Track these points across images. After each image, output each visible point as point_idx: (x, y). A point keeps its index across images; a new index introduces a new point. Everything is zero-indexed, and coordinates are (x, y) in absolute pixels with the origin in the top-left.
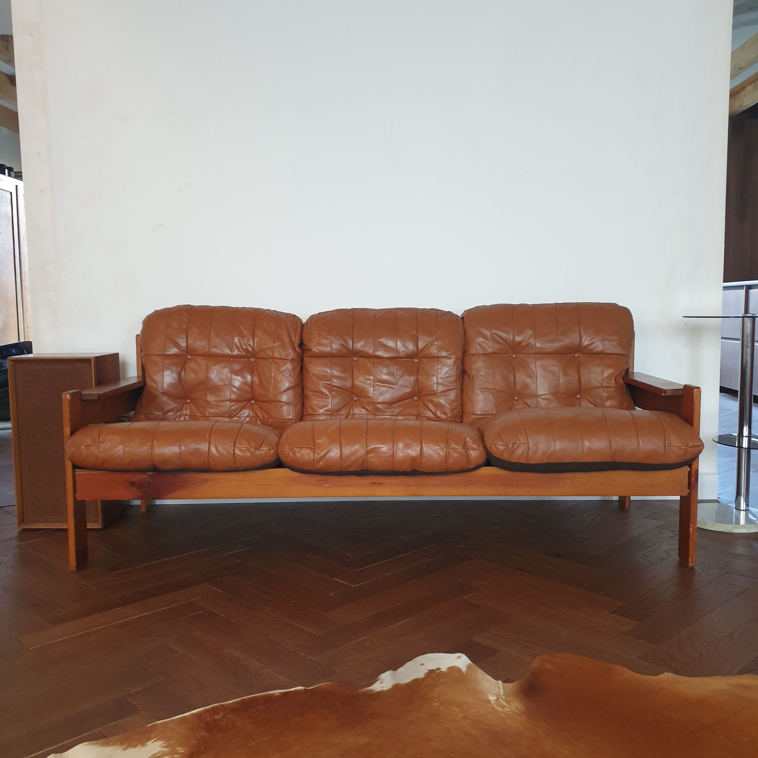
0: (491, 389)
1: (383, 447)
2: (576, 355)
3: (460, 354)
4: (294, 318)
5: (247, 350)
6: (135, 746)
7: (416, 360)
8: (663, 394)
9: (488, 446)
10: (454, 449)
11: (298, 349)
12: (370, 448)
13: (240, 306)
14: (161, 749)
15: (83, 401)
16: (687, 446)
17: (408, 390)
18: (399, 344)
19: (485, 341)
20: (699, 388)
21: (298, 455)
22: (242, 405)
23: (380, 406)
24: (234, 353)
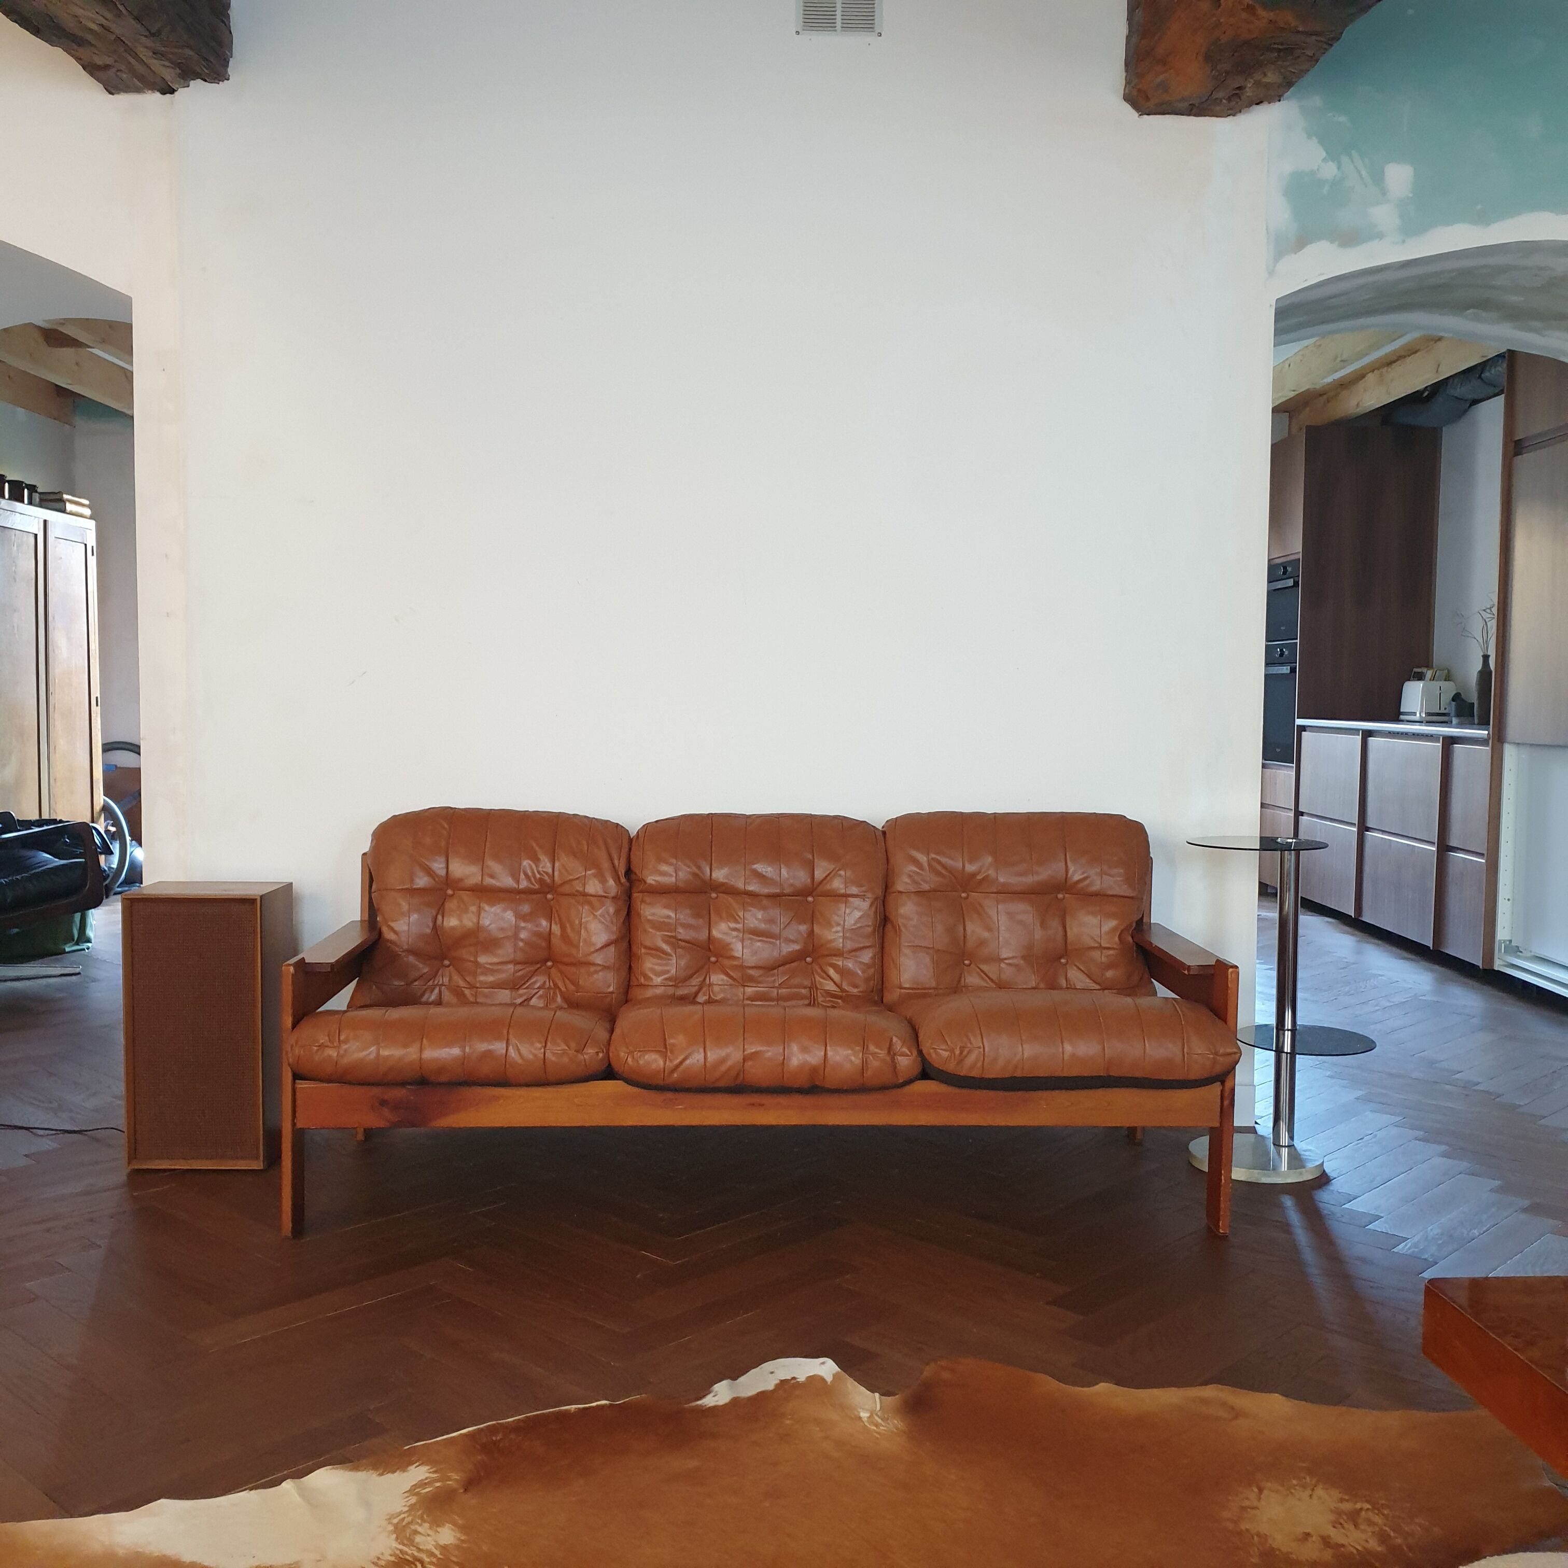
0: (929, 948)
1: (768, 1051)
2: (1060, 896)
3: (879, 892)
4: (617, 828)
5: (541, 881)
6: (393, 1471)
7: (810, 899)
8: (1186, 972)
10: (875, 1054)
11: (623, 880)
12: (748, 1052)
13: (531, 810)
14: (427, 1475)
16: (1216, 1053)
17: (797, 947)
18: (784, 872)
19: (918, 871)
20: (1236, 966)
21: (641, 1062)
22: (532, 968)
23: (751, 972)
24: (521, 887)
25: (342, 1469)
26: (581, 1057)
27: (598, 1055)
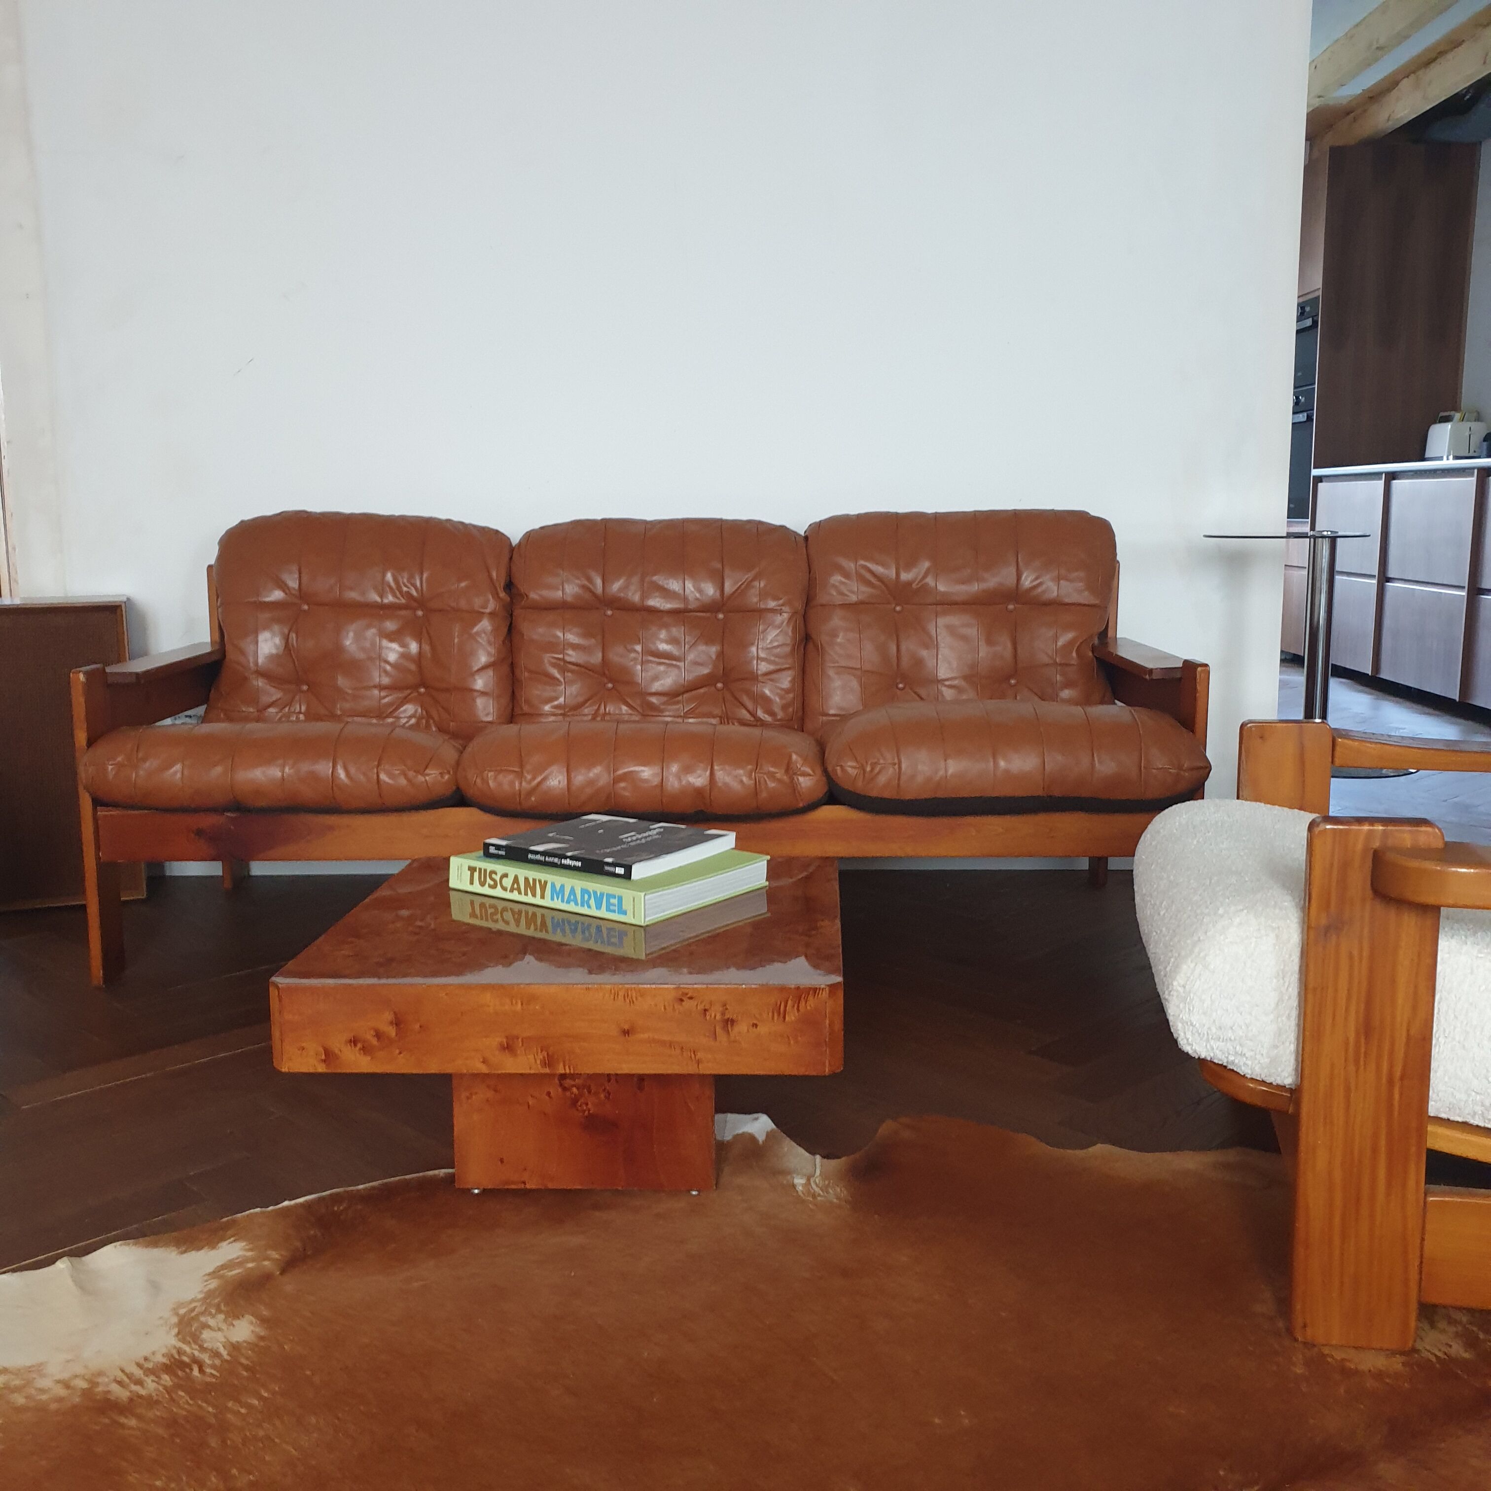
0: (856, 669)
1: (643, 771)
2: (1011, 607)
3: (799, 605)
4: (495, 537)
5: (409, 594)
6: (199, 1249)
7: (721, 616)
8: (1147, 677)
9: (830, 769)
10: (772, 776)
11: (502, 594)
12: (620, 772)
13: (397, 514)
14: (241, 1253)
15: (109, 686)
16: (1180, 768)
17: (706, 671)
18: (689, 585)
19: (843, 580)
20: (1206, 665)
21: (491, 784)
22: (401, 695)
23: (654, 700)
24: (386, 601)
25: (135, 1244)
26: (421, 778)
27: (442, 777)
